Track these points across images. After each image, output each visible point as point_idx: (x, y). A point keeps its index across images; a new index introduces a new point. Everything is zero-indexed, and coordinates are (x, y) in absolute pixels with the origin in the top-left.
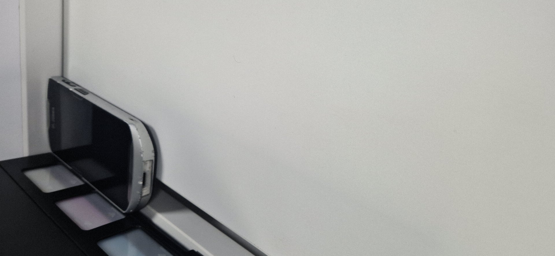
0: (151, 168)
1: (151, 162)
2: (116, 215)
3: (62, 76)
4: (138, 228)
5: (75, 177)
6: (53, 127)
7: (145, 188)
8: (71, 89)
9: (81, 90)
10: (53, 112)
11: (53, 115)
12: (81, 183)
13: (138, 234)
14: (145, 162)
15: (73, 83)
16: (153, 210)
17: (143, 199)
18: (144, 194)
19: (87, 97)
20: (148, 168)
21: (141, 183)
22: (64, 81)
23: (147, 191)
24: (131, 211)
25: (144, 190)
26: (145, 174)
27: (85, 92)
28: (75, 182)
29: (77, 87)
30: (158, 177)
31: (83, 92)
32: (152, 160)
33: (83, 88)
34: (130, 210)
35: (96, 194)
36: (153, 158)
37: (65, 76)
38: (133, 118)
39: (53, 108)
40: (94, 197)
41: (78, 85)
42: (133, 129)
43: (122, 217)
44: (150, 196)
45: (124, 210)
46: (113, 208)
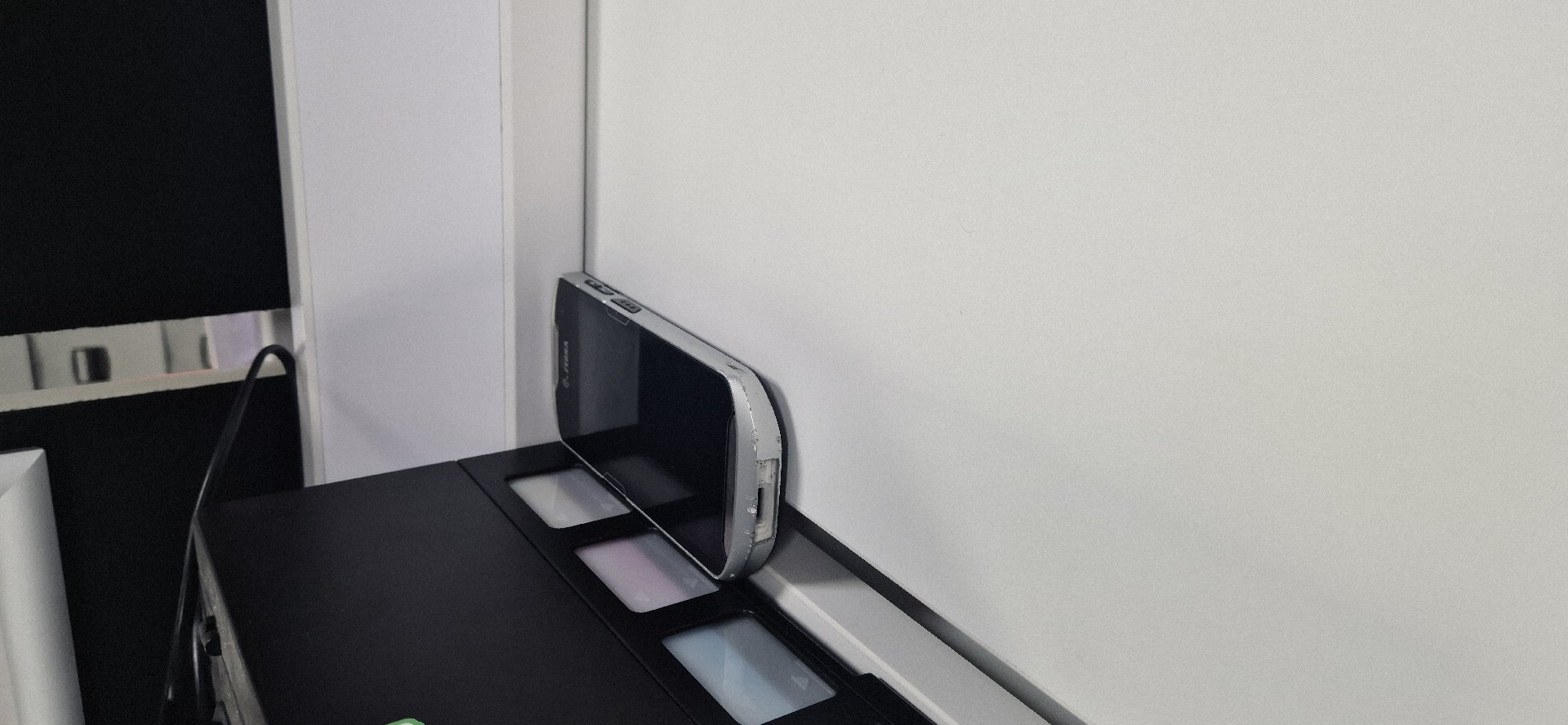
0: (774, 477)
1: (775, 462)
2: (697, 584)
3: (584, 272)
4: (747, 616)
5: (611, 497)
6: (566, 384)
7: (760, 525)
8: (606, 300)
9: (623, 302)
10: (566, 352)
11: (566, 359)
12: (625, 511)
13: (748, 630)
14: (762, 464)
15: (607, 286)
16: (779, 577)
17: (757, 548)
18: (759, 538)
19: (640, 319)
20: (767, 477)
21: (754, 511)
22: (587, 282)
23: (765, 530)
24: (733, 575)
25: (760, 527)
26: (760, 491)
27: (634, 307)
28: (612, 507)
29: (616, 296)
30: (789, 499)
31: (627, 307)
32: (778, 460)
33: (629, 298)
34: (728, 574)
35: (655, 536)
36: (779, 456)
37: (588, 271)
38: (736, 363)
39: (566, 343)
40: (651, 541)
41: (618, 292)
42: (736, 388)
43: (713, 588)
44: (772, 543)
45: (717, 574)
46: (692, 568)
